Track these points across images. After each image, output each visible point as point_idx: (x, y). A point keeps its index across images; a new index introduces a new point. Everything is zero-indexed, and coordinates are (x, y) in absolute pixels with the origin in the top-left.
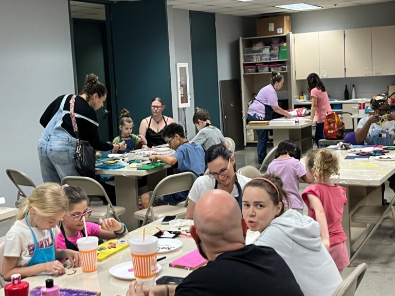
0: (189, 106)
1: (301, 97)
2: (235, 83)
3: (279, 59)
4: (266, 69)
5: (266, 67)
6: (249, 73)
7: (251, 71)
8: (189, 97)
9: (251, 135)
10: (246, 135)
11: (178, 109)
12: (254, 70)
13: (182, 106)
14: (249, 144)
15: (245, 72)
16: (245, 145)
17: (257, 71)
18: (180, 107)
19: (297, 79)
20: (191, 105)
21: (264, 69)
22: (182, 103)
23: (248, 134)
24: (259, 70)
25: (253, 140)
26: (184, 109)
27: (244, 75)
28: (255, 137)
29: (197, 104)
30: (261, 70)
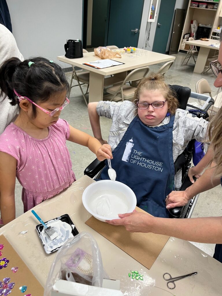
0: (154, 21)
1: (219, 28)
2: (183, 12)
3: (213, 1)
4: (204, 6)
5: (204, 5)
6: (193, 7)
7: (195, 6)
8: (155, 15)
9: (183, 46)
10: (181, 45)
11: (147, 22)
12: (196, 5)
13: (150, 20)
14: (181, 51)
15: (191, 6)
16: (179, 51)
17: (198, 6)
18: (148, 21)
19: (220, 16)
20: (155, 21)
21: (202, 6)
22: (150, 18)
23: (182, 45)
24: (200, 6)
25: (184, 49)
26: (151, 23)
27: (190, 8)
28: (185, 47)
29: (159, 21)
30: (201, 6)
